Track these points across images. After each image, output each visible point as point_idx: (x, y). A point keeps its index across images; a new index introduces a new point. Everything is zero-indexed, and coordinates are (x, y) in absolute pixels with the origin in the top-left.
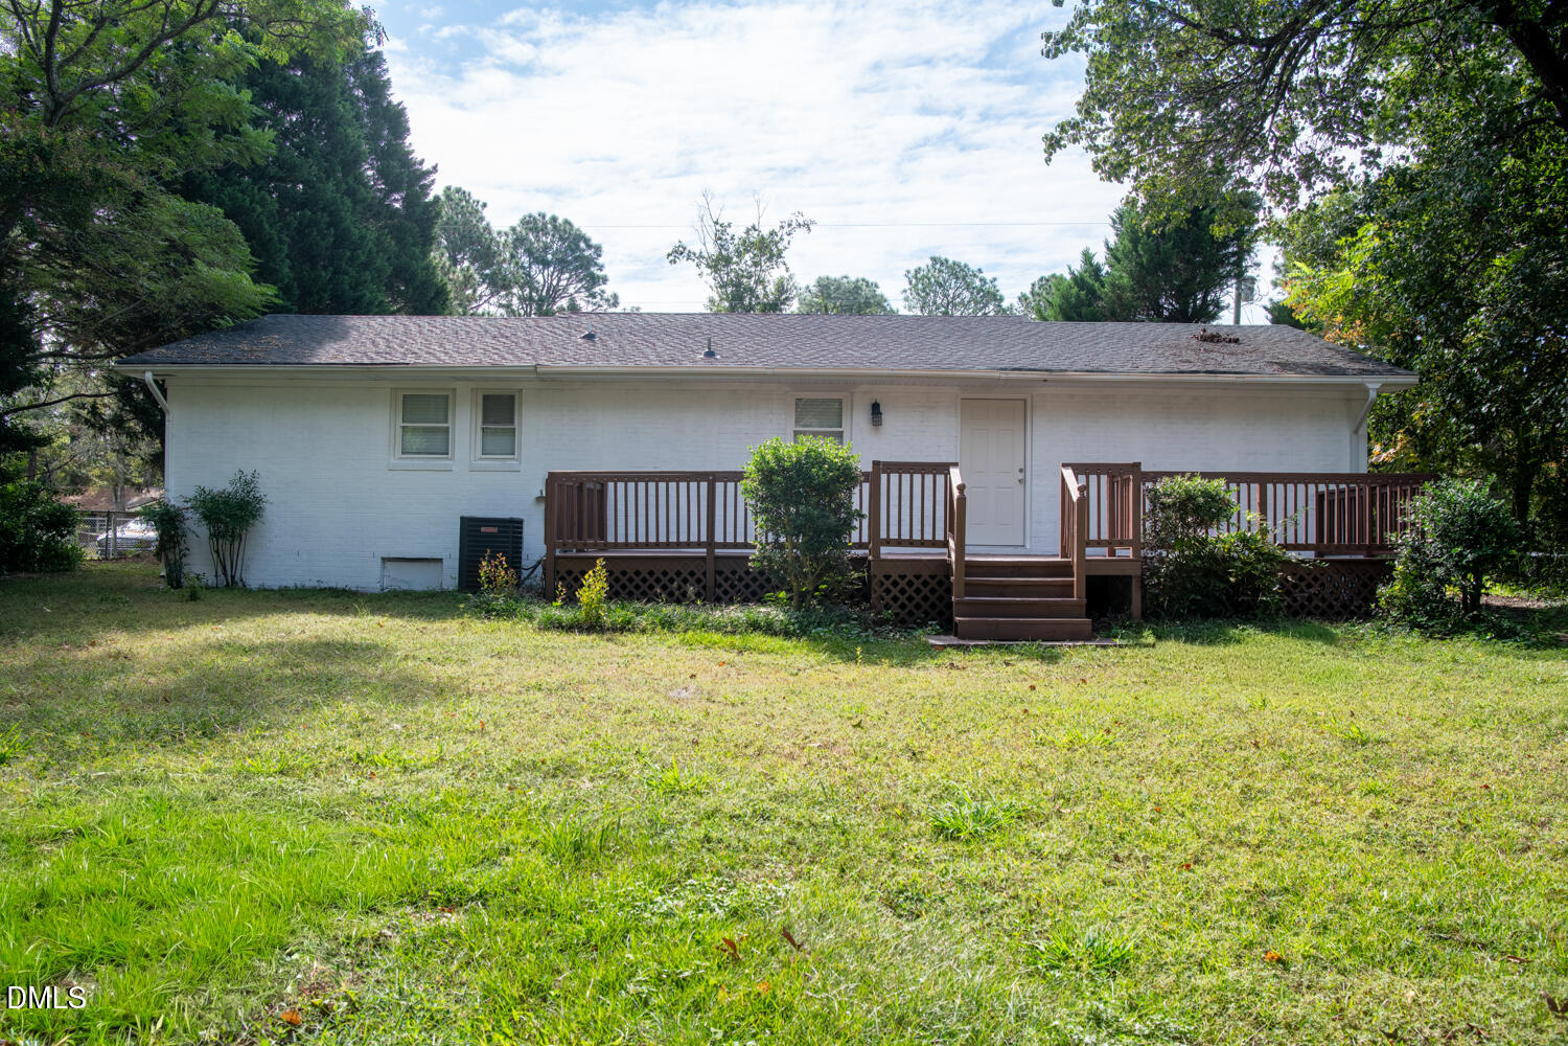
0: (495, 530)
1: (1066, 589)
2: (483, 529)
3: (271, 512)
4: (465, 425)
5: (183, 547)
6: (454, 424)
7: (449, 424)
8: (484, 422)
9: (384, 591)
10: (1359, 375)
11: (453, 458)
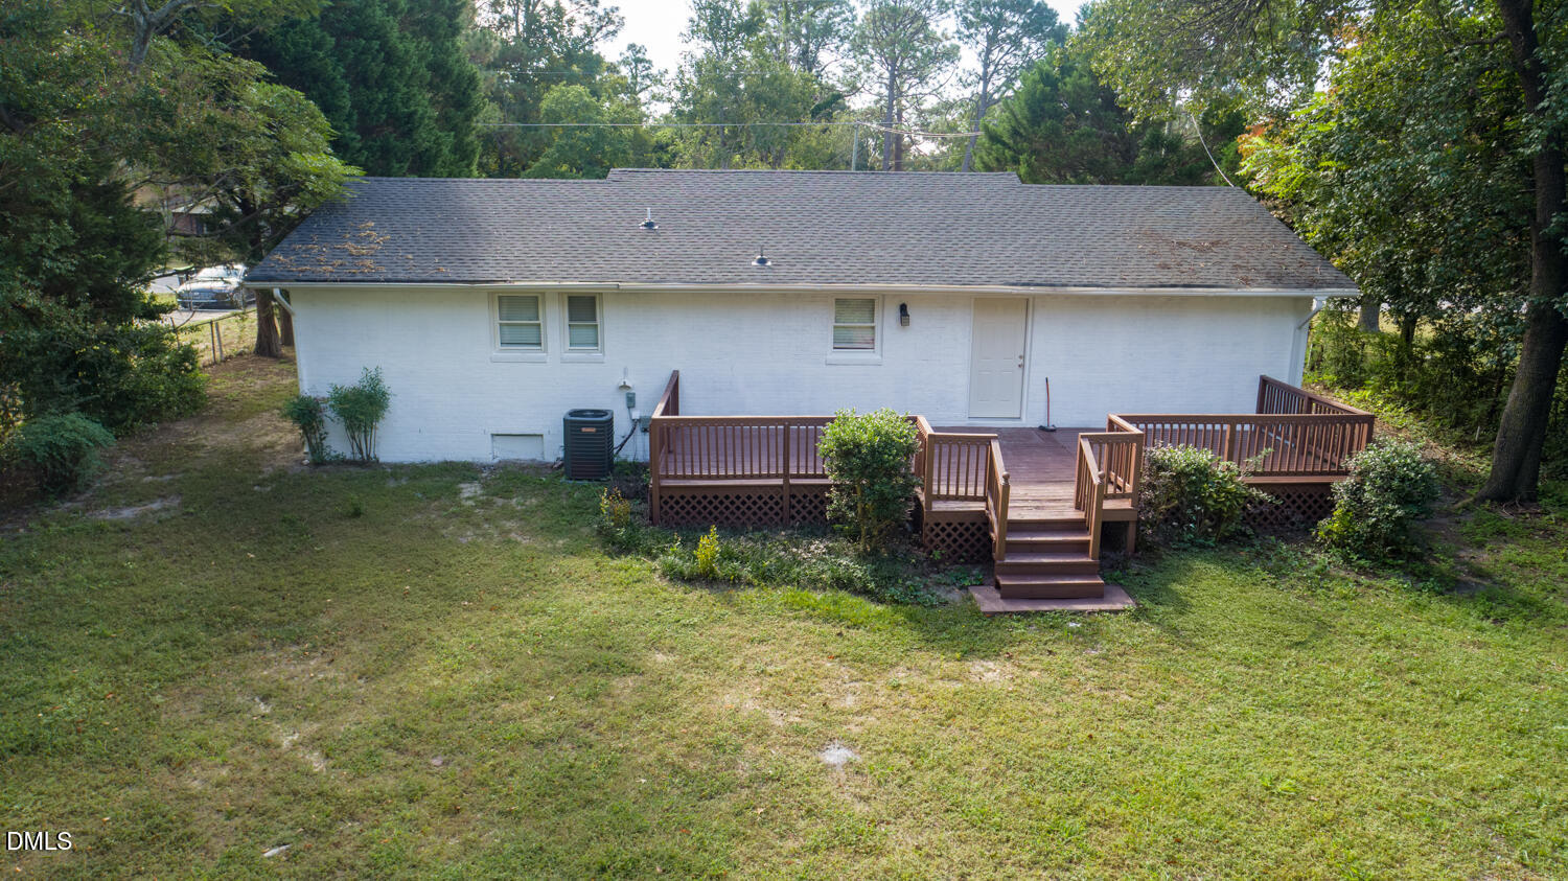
0: (594, 430)
1: (1082, 548)
2: (584, 430)
3: (394, 403)
4: (555, 322)
5: (322, 431)
6: (545, 322)
7: (540, 321)
8: (571, 320)
9: (496, 461)
10: (1310, 286)
11: (546, 351)
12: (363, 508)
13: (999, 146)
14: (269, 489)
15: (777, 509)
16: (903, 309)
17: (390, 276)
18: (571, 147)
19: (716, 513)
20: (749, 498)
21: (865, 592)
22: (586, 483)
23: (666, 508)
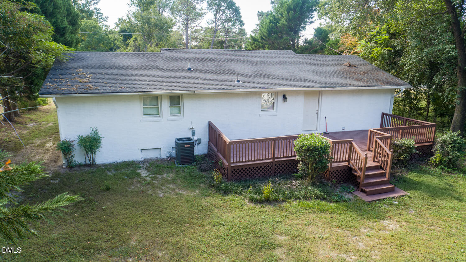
0: (189, 146)
1: (382, 175)
2: (186, 146)
3: (103, 140)
4: (165, 105)
6: (161, 106)
7: (159, 106)
8: (170, 105)
9: (143, 159)
10: (399, 85)
11: (162, 116)
12: (111, 186)
13: (257, 42)
14: (57, 181)
15: (270, 170)
16: (284, 97)
17: (103, 91)
18: (92, 41)
19: (250, 174)
20: (261, 167)
21: (323, 199)
22: (187, 165)
23: (232, 174)
